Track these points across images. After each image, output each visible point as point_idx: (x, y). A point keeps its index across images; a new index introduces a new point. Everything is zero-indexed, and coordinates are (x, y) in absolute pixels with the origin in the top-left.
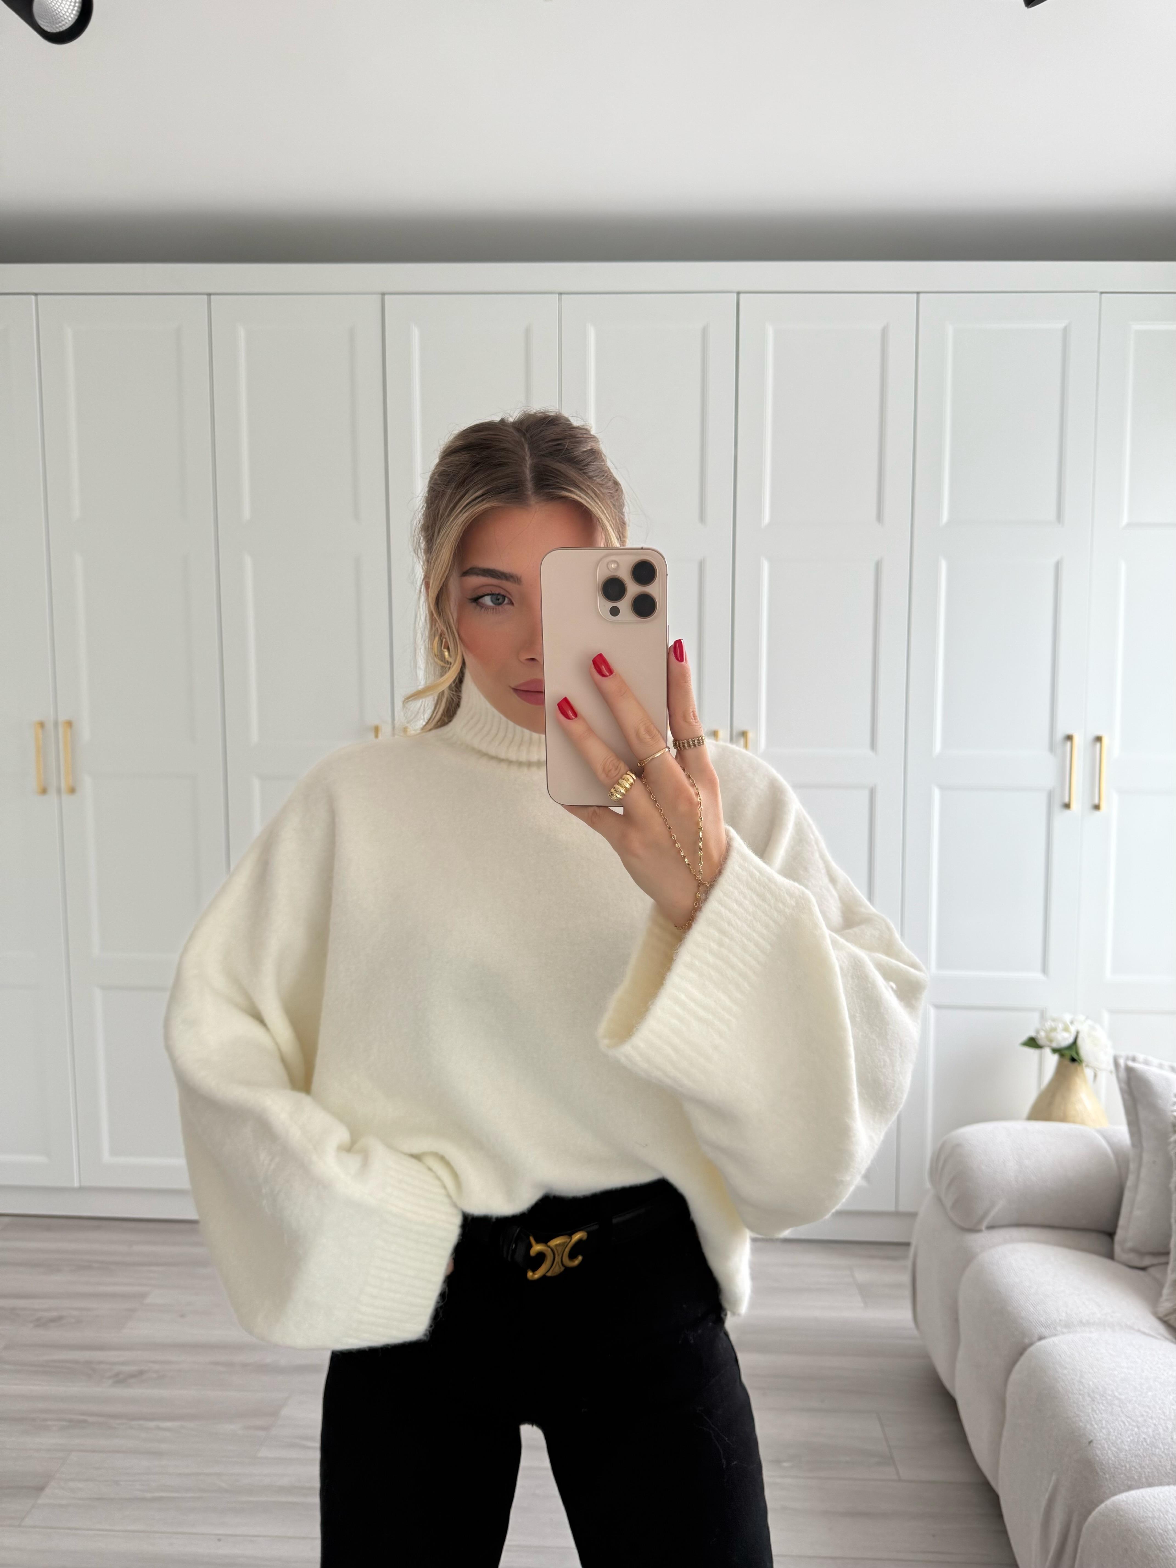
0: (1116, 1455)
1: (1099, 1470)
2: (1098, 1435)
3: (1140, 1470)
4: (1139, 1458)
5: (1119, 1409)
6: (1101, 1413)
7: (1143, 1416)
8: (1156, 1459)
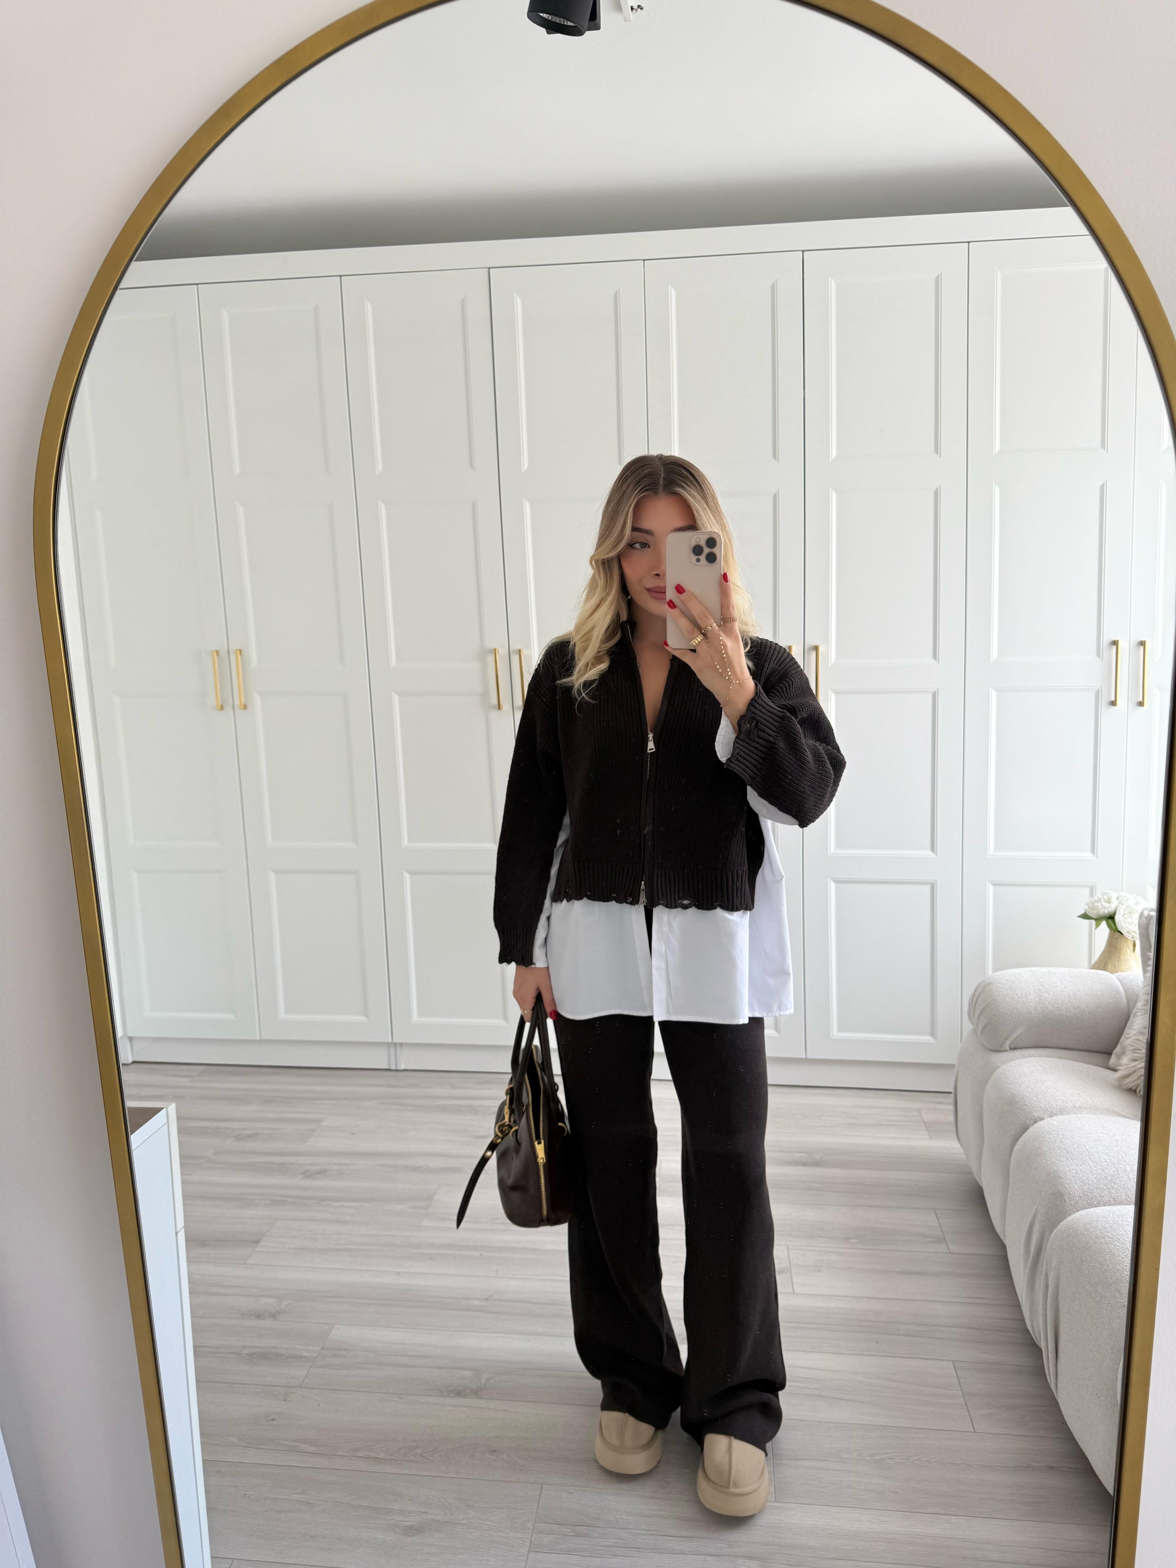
0: (1080, 1187)
1: (1066, 1198)
2: (1068, 1174)
3: (1099, 1198)
4: (1100, 1190)
5: (1088, 1157)
6: (1073, 1160)
7: (1107, 1162)
8: (1113, 1191)
